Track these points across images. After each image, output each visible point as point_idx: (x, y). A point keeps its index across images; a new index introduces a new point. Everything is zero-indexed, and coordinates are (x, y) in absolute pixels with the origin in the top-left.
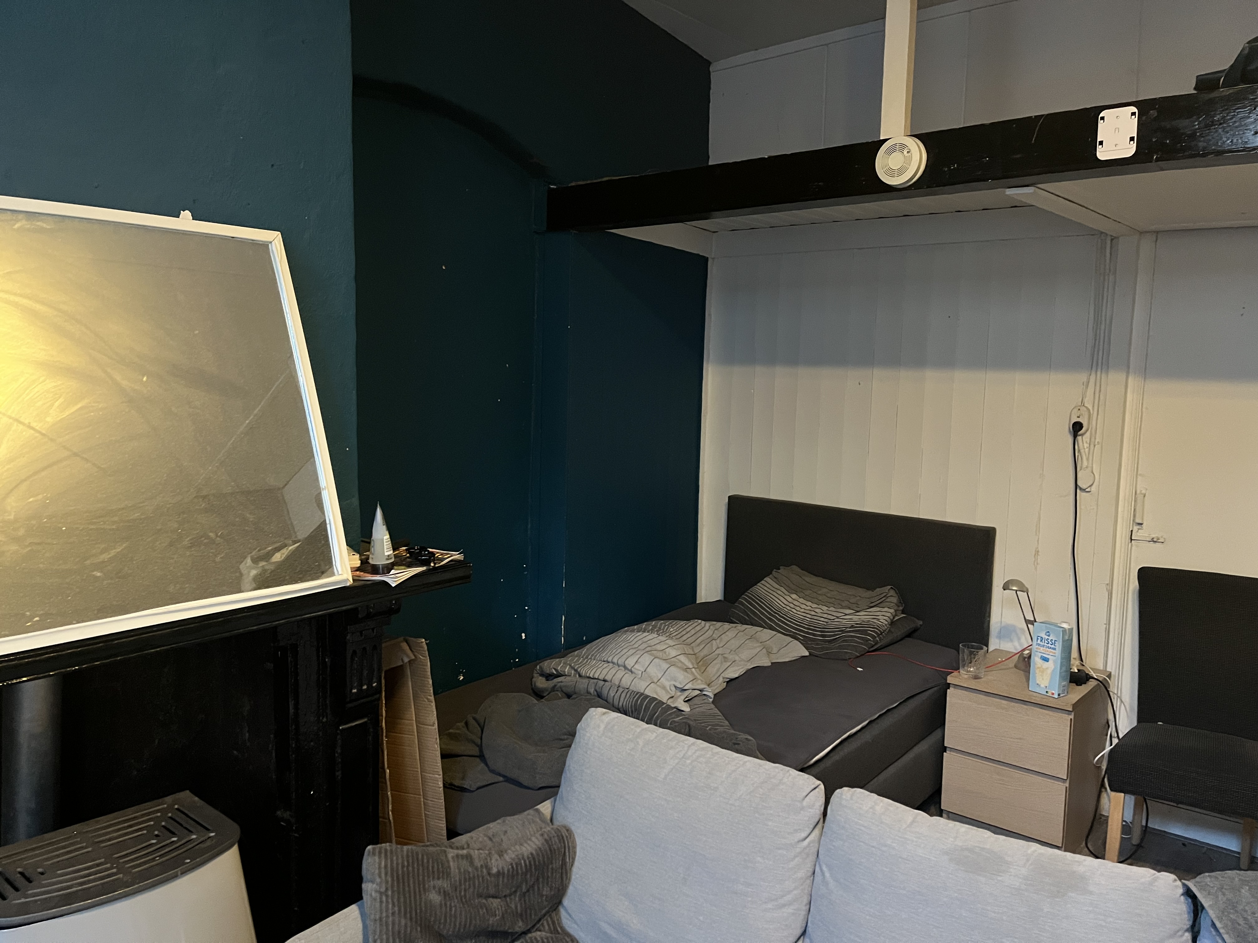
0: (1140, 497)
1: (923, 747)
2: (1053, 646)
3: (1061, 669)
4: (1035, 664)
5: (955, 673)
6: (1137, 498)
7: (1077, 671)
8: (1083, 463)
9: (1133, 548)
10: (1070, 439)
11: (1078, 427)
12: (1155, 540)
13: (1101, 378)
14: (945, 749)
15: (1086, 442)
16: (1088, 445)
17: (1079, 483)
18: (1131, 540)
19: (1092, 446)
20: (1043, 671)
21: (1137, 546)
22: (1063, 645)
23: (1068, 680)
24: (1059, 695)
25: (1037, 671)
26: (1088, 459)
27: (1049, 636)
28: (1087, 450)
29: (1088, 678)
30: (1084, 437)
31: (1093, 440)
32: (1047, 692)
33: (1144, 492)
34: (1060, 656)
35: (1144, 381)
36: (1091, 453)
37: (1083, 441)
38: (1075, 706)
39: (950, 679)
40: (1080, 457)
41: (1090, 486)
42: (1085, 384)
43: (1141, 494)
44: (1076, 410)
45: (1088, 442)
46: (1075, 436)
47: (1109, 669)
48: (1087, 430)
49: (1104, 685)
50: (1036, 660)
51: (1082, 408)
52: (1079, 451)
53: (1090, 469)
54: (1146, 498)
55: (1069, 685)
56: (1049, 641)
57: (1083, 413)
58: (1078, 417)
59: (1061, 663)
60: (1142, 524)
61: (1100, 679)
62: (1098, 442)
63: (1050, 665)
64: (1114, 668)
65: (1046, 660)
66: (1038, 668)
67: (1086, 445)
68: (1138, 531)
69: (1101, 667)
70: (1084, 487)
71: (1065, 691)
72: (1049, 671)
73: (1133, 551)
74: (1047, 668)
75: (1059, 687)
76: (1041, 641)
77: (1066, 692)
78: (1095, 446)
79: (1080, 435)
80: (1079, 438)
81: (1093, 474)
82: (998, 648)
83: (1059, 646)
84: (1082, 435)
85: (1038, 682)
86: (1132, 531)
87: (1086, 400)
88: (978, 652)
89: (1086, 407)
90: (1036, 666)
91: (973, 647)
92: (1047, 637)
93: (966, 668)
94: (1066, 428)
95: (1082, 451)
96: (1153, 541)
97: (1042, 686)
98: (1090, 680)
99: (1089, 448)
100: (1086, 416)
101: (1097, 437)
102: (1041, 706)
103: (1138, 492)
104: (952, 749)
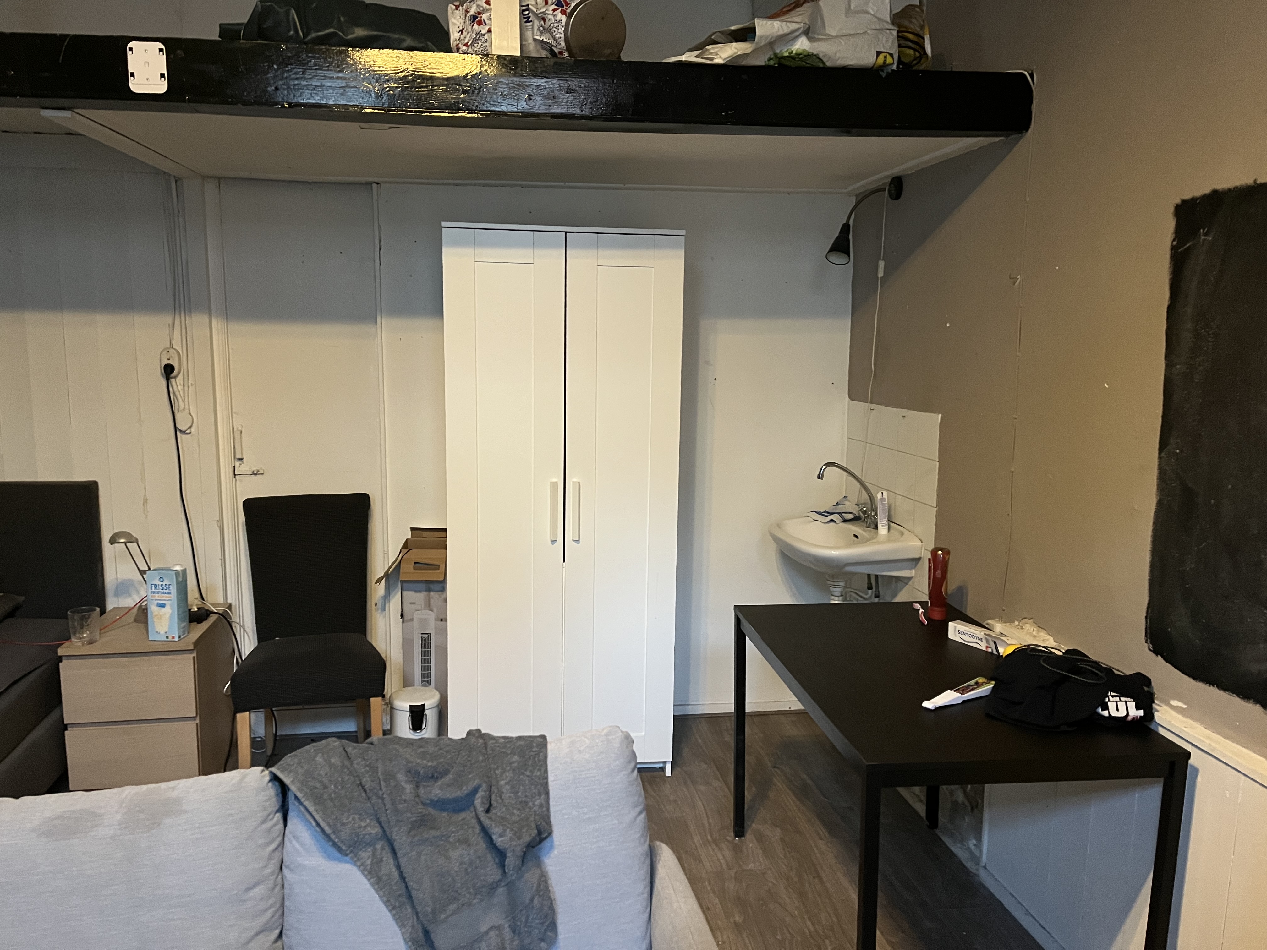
0: (237, 435)
1: (39, 732)
2: (168, 591)
3: (178, 611)
4: (152, 612)
5: (67, 644)
6: (235, 435)
7: (196, 610)
8: (180, 405)
9: (238, 482)
10: (164, 382)
11: (169, 369)
12: (255, 472)
13: (185, 320)
14: (65, 727)
15: (180, 385)
16: (182, 387)
17: (178, 426)
18: (235, 475)
19: (186, 388)
20: (160, 617)
21: (241, 481)
22: (177, 587)
23: (188, 620)
24: (179, 637)
25: (155, 620)
26: (184, 401)
27: (162, 581)
28: (181, 393)
29: (208, 613)
30: (177, 379)
31: (186, 382)
32: (167, 637)
33: (240, 429)
34: (176, 599)
35: (227, 322)
36: (186, 394)
37: (177, 383)
38: (197, 644)
39: (61, 652)
40: (176, 400)
41: (190, 427)
42: (170, 325)
43: (238, 430)
44: (165, 352)
45: (182, 384)
46: (168, 379)
47: (229, 601)
48: (179, 373)
49: (225, 618)
50: (153, 609)
51: (171, 351)
52: (174, 393)
53: (187, 411)
54: (243, 433)
55: (190, 625)
56: (164, 586)
57: (173, 355)
58: (169, 359)
59: (178, 606)
60: (242, 459)
61: (221, 612)
62: (191, 384)
63: (167, 610)
64: (234, 600)
65: (163, 606)
66: (156, 616)
67: (180, 388)
68: (239, 467)
69: (221, 600)
70: (183, 429)
71: (186, 631)
72: (168, 616)
73: (237, 486)
74: (165, 614)
75: (179, 629)
76: (156, 588)
77: (186, 633)
78: (189, 387)
79: (172, 378)
80: (173, 380)
81: (191, 415)
82: (116, 606)
83: (174, 590)
84: (175, 377)
85: (157, 630)
86: (234, 467)
87: (174, 342)
88: (90, 615)
89: (175, 349)
90: (154, 614)
91: (83, 611)
92: (161, 583)
93: (78, 635)
94: (158, 371)
95: (177, 393)
96: (254, 474)
97: (162, 633)
98: (211, 615)
99: (184, 390)
100: (176, 359)
101: (190, 379)
102: (163, 653)
103: (235, 430)
104: (74, 725)
